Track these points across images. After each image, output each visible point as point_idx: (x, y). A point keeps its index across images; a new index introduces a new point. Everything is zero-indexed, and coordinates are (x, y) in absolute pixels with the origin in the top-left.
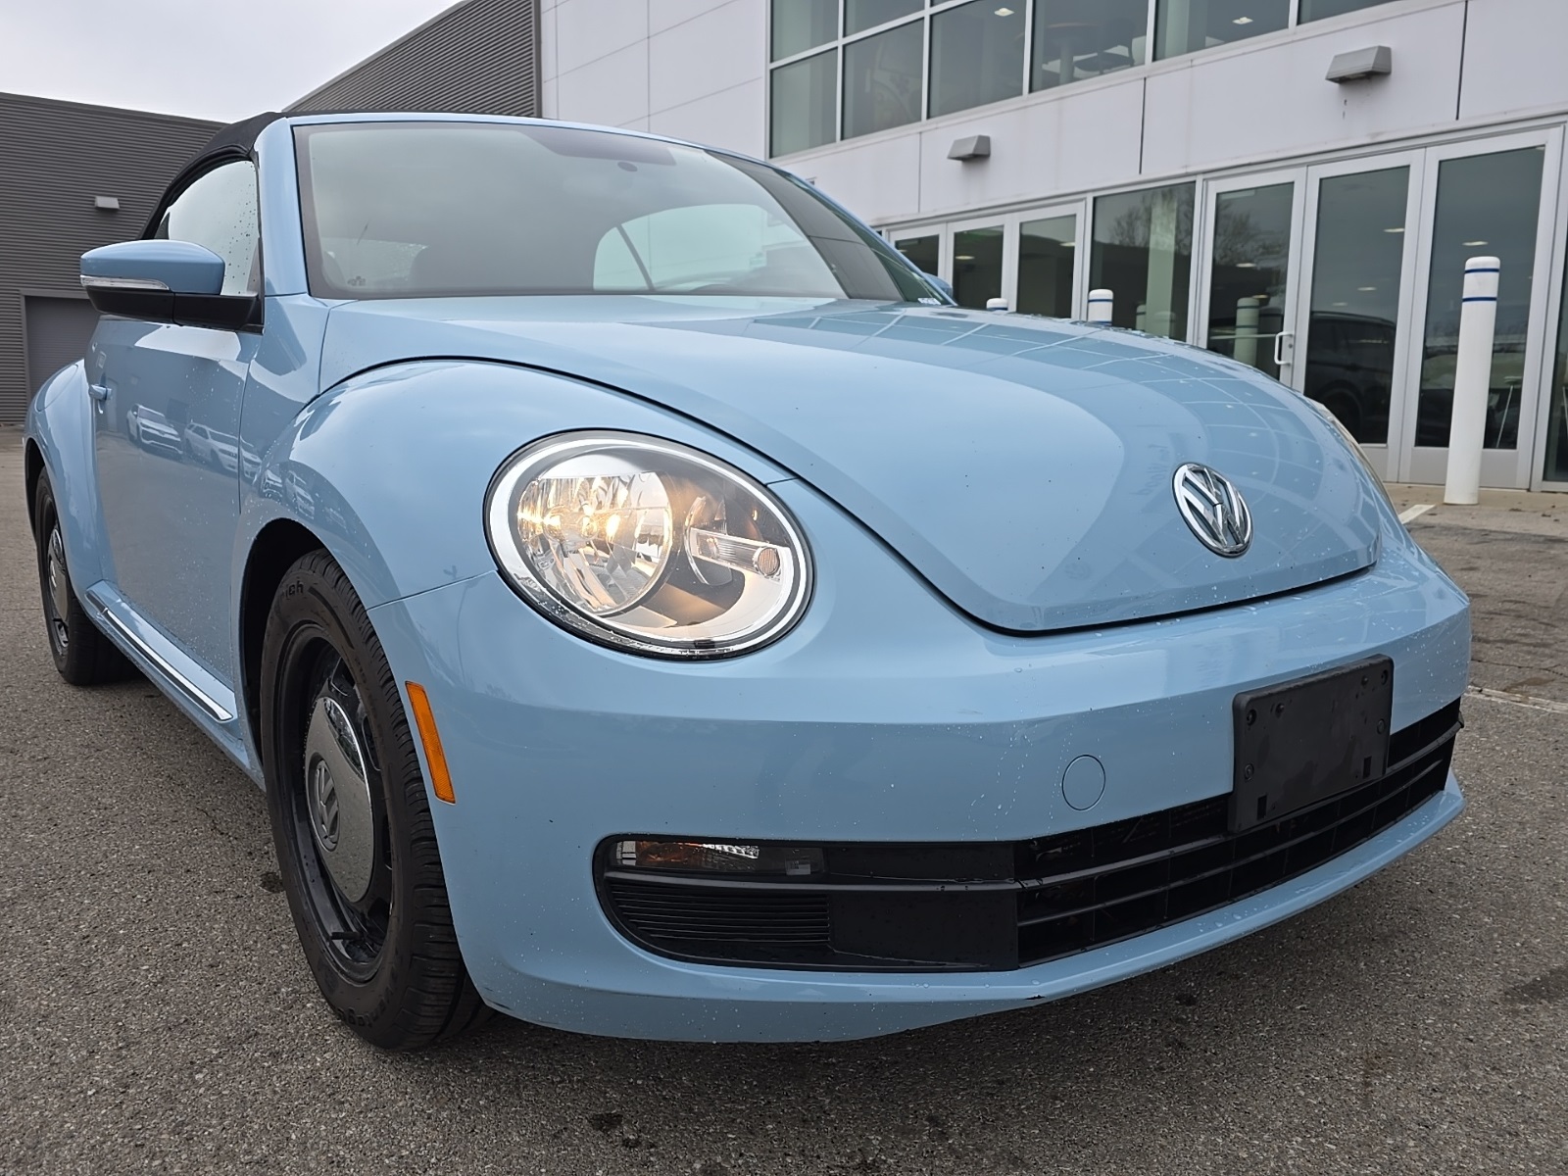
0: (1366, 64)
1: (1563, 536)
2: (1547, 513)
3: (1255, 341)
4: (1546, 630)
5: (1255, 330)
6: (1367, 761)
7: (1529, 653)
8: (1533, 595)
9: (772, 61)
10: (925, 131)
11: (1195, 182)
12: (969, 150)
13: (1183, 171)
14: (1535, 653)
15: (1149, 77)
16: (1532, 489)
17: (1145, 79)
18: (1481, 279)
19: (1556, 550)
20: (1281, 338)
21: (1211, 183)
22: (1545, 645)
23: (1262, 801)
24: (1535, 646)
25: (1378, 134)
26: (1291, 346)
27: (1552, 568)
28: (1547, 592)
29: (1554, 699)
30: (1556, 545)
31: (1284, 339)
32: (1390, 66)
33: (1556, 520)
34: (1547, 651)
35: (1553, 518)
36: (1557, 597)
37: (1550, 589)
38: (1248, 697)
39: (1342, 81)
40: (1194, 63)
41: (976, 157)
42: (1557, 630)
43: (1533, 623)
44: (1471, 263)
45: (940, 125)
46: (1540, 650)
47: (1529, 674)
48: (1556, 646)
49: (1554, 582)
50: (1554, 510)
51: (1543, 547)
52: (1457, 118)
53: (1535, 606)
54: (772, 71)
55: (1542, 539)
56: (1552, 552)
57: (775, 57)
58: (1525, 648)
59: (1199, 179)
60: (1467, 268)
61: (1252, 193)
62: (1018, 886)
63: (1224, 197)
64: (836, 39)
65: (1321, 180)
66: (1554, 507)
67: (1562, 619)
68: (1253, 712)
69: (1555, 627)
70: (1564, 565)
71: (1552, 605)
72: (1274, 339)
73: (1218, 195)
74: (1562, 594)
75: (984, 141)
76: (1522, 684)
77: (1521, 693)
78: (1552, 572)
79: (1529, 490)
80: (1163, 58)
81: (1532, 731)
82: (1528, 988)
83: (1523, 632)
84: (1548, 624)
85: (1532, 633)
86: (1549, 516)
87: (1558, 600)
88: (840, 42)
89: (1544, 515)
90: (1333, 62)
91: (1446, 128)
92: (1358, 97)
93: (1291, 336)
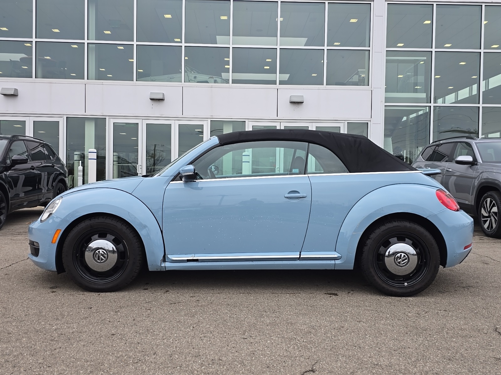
0: (160, 97)
11: (106, 118)
13: (101, 114)
15: (87, 84)
21: (112, 119)
25: (162, 115)
26: (141, 168)
31: (139, 166)
32: (164, 98)
39: (152, 99)
40: (103, 83)
41: (13, 95)
52: (183, 115)
61: (125, 124)
63: (115, 124)
75: (16, 90)
80: (91, 79)
91: (180, 117)
92: (156, 104)
93: (141, 165)
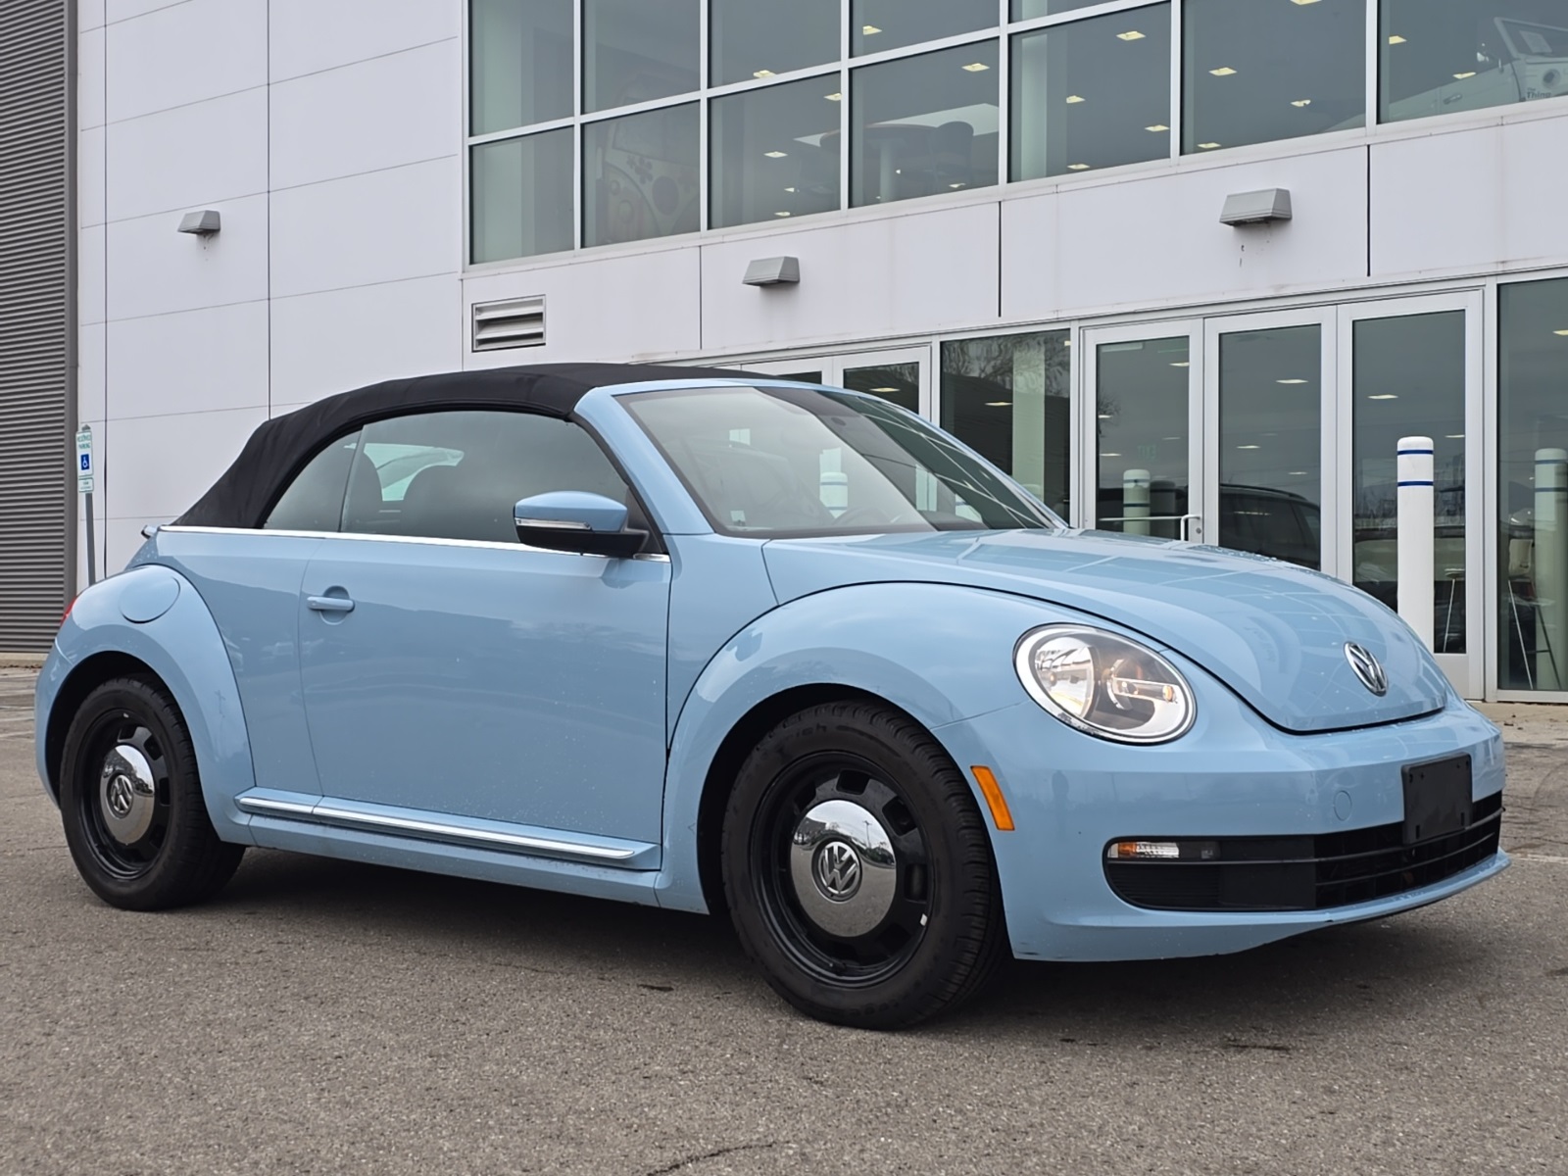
0: (1265, 208)
1: (1529, 743)
2: (1510, 722)
3: (1148, 524)
4: (1531, 813)
5: (1147, 510)
6: (1463, 815)
7: (1521, 828)
8: (1514, 789)
9: (471, 134)
10: (705, 245)
11: (1069, 329)
12: (774, 274)
13: (1053, 316)
14: (1526, 829)
15: (1004, 200)
16: (1487, 700)
17: (1000, 203)
18: (1415, 461)
19: (1525, 754)
20: (1186, 521)
21: (1089, 333)
22: (1532, 823)
23: (1418, 827)
24: (1524, 824)
25: (1283, 287)
26: (1199, 531)
27: (1525, 769)
28: (1525, 787)
29: (1548, 855)
30: (1525, 751)
31: (1190, 521)
32: (1291, 211)
33: (1520, 729)
34: (1535, 827)
35: (1515, 727)
36: (1535, 790)
37: (1528, 785)
38: (1409, 767)
39: (1238, 224)
40: (1060, 188)
41: (782, 284)
42: (1539, 813)
43: (1518, 809)
44: (1404, 443)
45: (726, 239)
46: (1529, 826)
47: (1523, 842)
48: (1542, 824)
49: (1530, 780)
50: (1515, 719)
51: (1513, 753)
52: (1369, 274)
53: (1517, 797)
54: (471, 148)
55: (1510, 746)
56: (1523, 756)
57: (476, 129)
58: (1517, 826)
59: (1074, 327)
60: (1399, 449)
61: (1140, 346)
62: (1317, 860)
63: (1104, 350)
64: (572, 114)
65: (1220, 335)
66: (1514, 716)
67: (1543, 806)
68: (1411, 776)
69: (1537, 811)
70: (1535, 766)
71: (1532, 796)
72: (1179, 520)
73: (1098, 347)
74: (1539, 788)
75: (791, 263)
76: (1520, 848)
77: (1521, 853)
78: (1527, 771)
79: (1484, 700)
80: (1019, 180)
81: (1536, 872)
82: (1557, 971)
83: (1512, 815)
84: (1531, 809)
85: (1519, 815)
86: (1512, 725)
87: (1537, 792)
88: (577, 120)
89: (1506, 725)
90: (1227, 203)
91: (1358, 285)
92: (1256, 243)
93: (1198, 518)
